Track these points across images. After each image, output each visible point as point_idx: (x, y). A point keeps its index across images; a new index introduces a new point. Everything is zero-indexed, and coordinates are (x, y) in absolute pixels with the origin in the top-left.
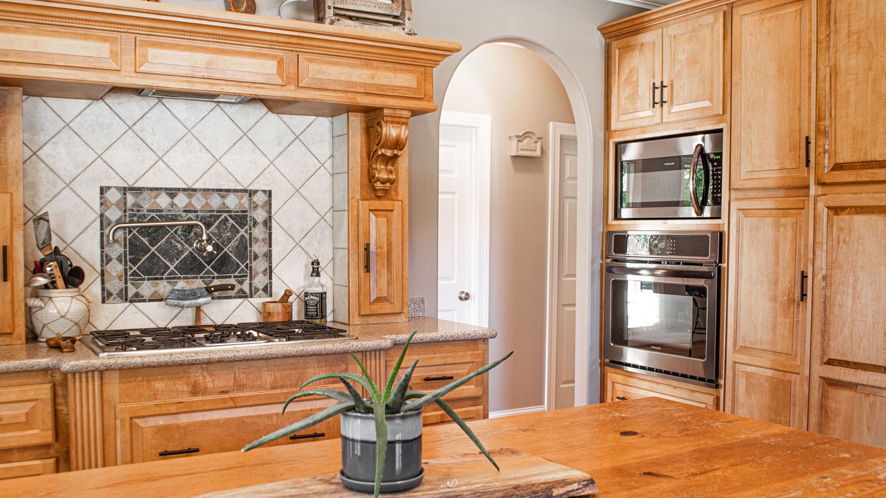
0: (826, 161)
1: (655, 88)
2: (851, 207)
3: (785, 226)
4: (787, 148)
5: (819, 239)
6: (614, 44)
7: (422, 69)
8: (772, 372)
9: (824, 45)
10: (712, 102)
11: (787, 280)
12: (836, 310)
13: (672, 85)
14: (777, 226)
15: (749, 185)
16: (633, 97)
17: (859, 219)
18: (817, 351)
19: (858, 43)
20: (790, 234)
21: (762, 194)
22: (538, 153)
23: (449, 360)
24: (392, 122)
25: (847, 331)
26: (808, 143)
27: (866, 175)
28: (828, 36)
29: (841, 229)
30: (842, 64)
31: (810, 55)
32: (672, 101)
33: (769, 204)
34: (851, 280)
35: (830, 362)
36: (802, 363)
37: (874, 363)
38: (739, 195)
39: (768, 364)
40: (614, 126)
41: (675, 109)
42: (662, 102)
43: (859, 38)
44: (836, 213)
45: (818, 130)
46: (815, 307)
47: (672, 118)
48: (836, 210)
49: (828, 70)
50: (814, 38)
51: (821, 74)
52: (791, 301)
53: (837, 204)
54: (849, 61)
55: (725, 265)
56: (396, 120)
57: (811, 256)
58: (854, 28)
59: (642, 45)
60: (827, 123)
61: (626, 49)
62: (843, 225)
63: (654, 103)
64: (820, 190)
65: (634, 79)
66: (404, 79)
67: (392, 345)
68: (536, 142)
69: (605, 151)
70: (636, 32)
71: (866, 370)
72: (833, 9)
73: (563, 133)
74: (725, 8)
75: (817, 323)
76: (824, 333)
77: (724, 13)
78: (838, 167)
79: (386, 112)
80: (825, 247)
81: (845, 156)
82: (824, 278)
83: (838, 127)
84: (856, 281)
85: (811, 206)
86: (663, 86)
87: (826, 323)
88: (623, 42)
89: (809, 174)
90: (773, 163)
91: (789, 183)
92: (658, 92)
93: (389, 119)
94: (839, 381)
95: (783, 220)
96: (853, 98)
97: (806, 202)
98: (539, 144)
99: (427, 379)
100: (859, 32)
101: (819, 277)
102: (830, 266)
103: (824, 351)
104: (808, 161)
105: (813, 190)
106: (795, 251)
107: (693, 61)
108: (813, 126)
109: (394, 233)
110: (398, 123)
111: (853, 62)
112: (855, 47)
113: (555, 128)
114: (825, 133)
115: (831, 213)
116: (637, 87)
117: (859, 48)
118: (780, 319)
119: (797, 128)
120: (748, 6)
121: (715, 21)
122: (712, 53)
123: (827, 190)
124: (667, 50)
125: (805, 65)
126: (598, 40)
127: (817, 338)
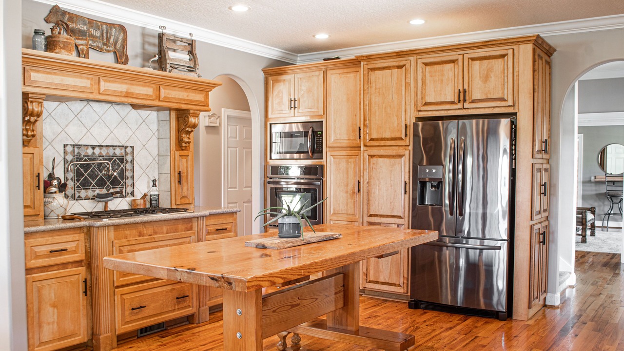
0: (367, 137)
1: (291, 101)
2: (377, 155)
3: (350, 162)
4: (351, 131)
5: (365, 168)
6: (270, 78)
7: (205, 93)
8: (346, 223)
9: (366, 92)
10: (318, 109)
11: (352, 184)
12: (372, 195)
13: (299, 100)
14: (348, 162)
15: (335, 145)
16: (280, 103)
17: (380, 160)
18: (366, 212)
19: (379, 93)
20: (353, 166)
21: (340, 149)
22: (218, 125)
23: (224, 222)
24: (193, 116)
25: (376, 203)
26: (360, 129)
27: (382, 143)
28: (368, 88)
29: (374, 164)
30: (373, 100)
31: (360, 94)
32: (299, 107)
33: (344, 153)
34: (378, 183)
35: (371, 216)
36: (359, 217)
37: (387, 214)
38: (331, 149)
39: (345, 219)
40: (270, 116)
41: (300, 111)
42: (295, 107)
43: (379, 91)
44: (372, 158)
45: (365, 125)
46: (364, 195)
47: (300, 114)
48: (371, 156)
49: (368, 102)
50: (362, 88)
51: (365, 103)
52: (354, 193)
53: (372, 154)
54: (376, 99)
55: (325, 179)
56: (195, 115)
57: (362, 174)
58: (377, 87)
59: (284, 80)
60: (368, 122)
61: (277, 81)
62: (374, 162)
63: (291, 107)
64: (365, 148)
65: (280, 95)
66: (198, 97)
67: (208, 214)
68: (217, 119)
69: (265, 127)
70: (281, 74)
71: (384, 217)
72: (370, 78)
73: (229, 114)
74: (324, 69)
75: (365, 201)
76: (368, 204)
77: (323, 72)
78: (372, 140)
79: (191, 111)
80: (367, 171)
81: (374, 136)
82: (368, 183)
83: (372, 124)
84: (380, 184)
85: (362, 155)
86: (295, 100)
87: (368, 200)
88: (275, 77)
89: (360, 142)
90: (345, 137)
91: (352, 145)
92: (293, 102)
93: (192, 115)
94: (374, 223)
95: (350, 160)
96: (377, 114)
97: (359, 153)
98: (218, 120)
99: (217, 230)
100: (379, 89)
101: (366, 183)
102: (369, 178)
103: (368, 212)
104: (360, 137)
105: (362, 148)
106: (355, 172)
107: (309, 91)
108: (362, 123)
109: (189, 166)
110: (195, 116)
111: (377, 100)
112: (378, 94)
113: (225, 111)
114: (367, 126)
115: (370, 157)
116: (282, 99)
117: (379, 95)
118: (349, 200)
119: (355, 123)
120: (334, 70)
121: (319, 75)
122: (318, 88)
123: (367, 148)
124: (296, 84)
125: (358, 98)
126: (262, 76)
127: (365, 206)
